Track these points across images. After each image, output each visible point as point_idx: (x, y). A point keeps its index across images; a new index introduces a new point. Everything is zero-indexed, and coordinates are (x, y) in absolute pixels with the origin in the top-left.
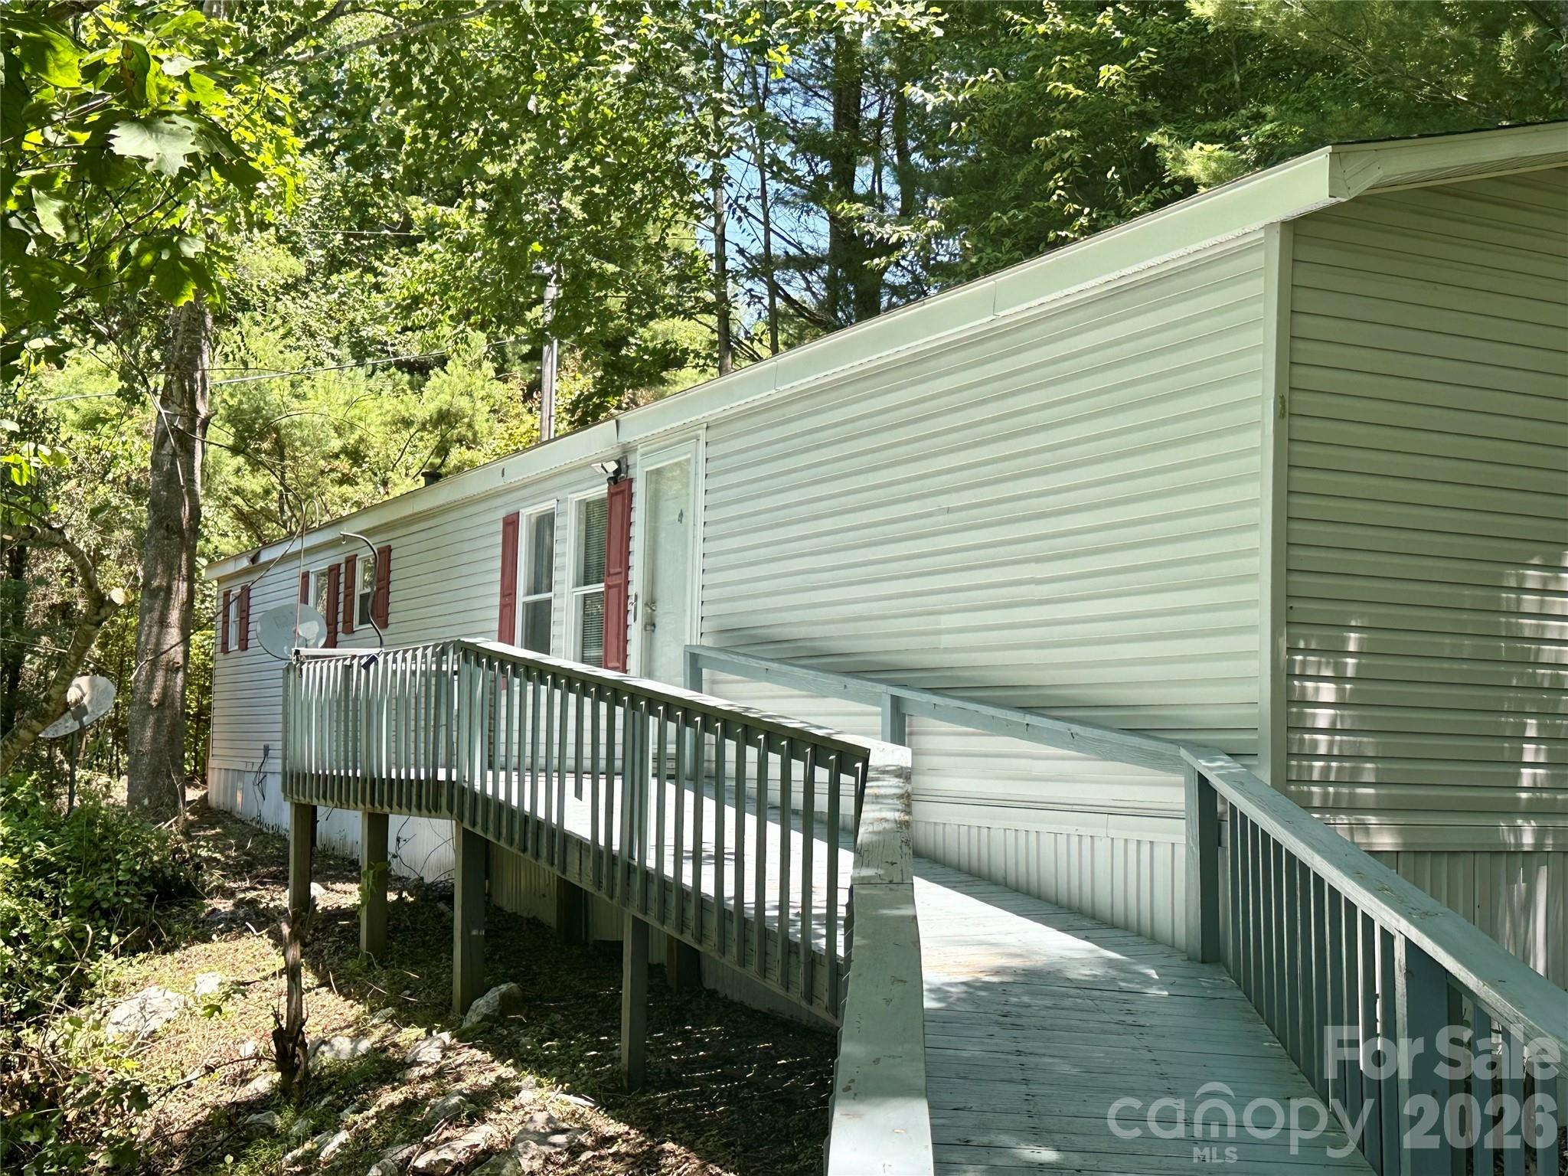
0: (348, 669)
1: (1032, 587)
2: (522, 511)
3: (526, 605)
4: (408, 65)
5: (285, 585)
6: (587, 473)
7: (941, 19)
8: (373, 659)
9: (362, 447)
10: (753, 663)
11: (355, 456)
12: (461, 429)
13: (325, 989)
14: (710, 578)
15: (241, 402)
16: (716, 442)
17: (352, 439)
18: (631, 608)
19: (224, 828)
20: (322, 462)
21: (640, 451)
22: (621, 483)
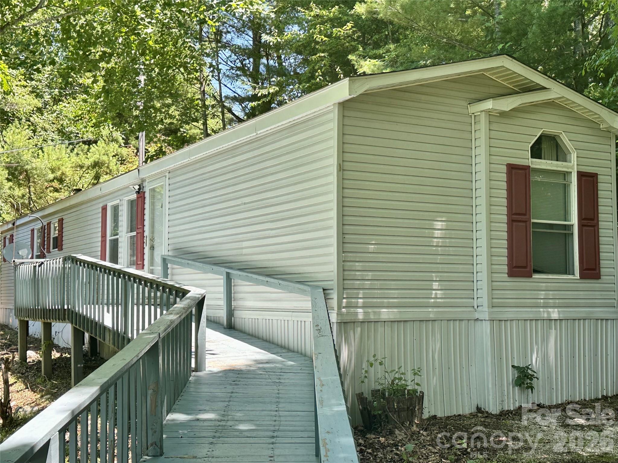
0: (35, 267)
1: (270, 231)
2: (108, 204)
3: (111, 240)
4: (69, 26)
5: (25, 234)
6: (128, 190)
7: (274, 10)
8: (42, 263)
9: (63, 177)
10: (183, 261)
11: (61, 180)
12: (104, 169)
13: (27, 390)
14: (172, 229)
15: (11, 160)
16: (173, 178)
17: (59, 174)
18: (145, 241)
19: (4, 332)
20: (46, 184)
21: (147, 181)
22: (140, 192)
